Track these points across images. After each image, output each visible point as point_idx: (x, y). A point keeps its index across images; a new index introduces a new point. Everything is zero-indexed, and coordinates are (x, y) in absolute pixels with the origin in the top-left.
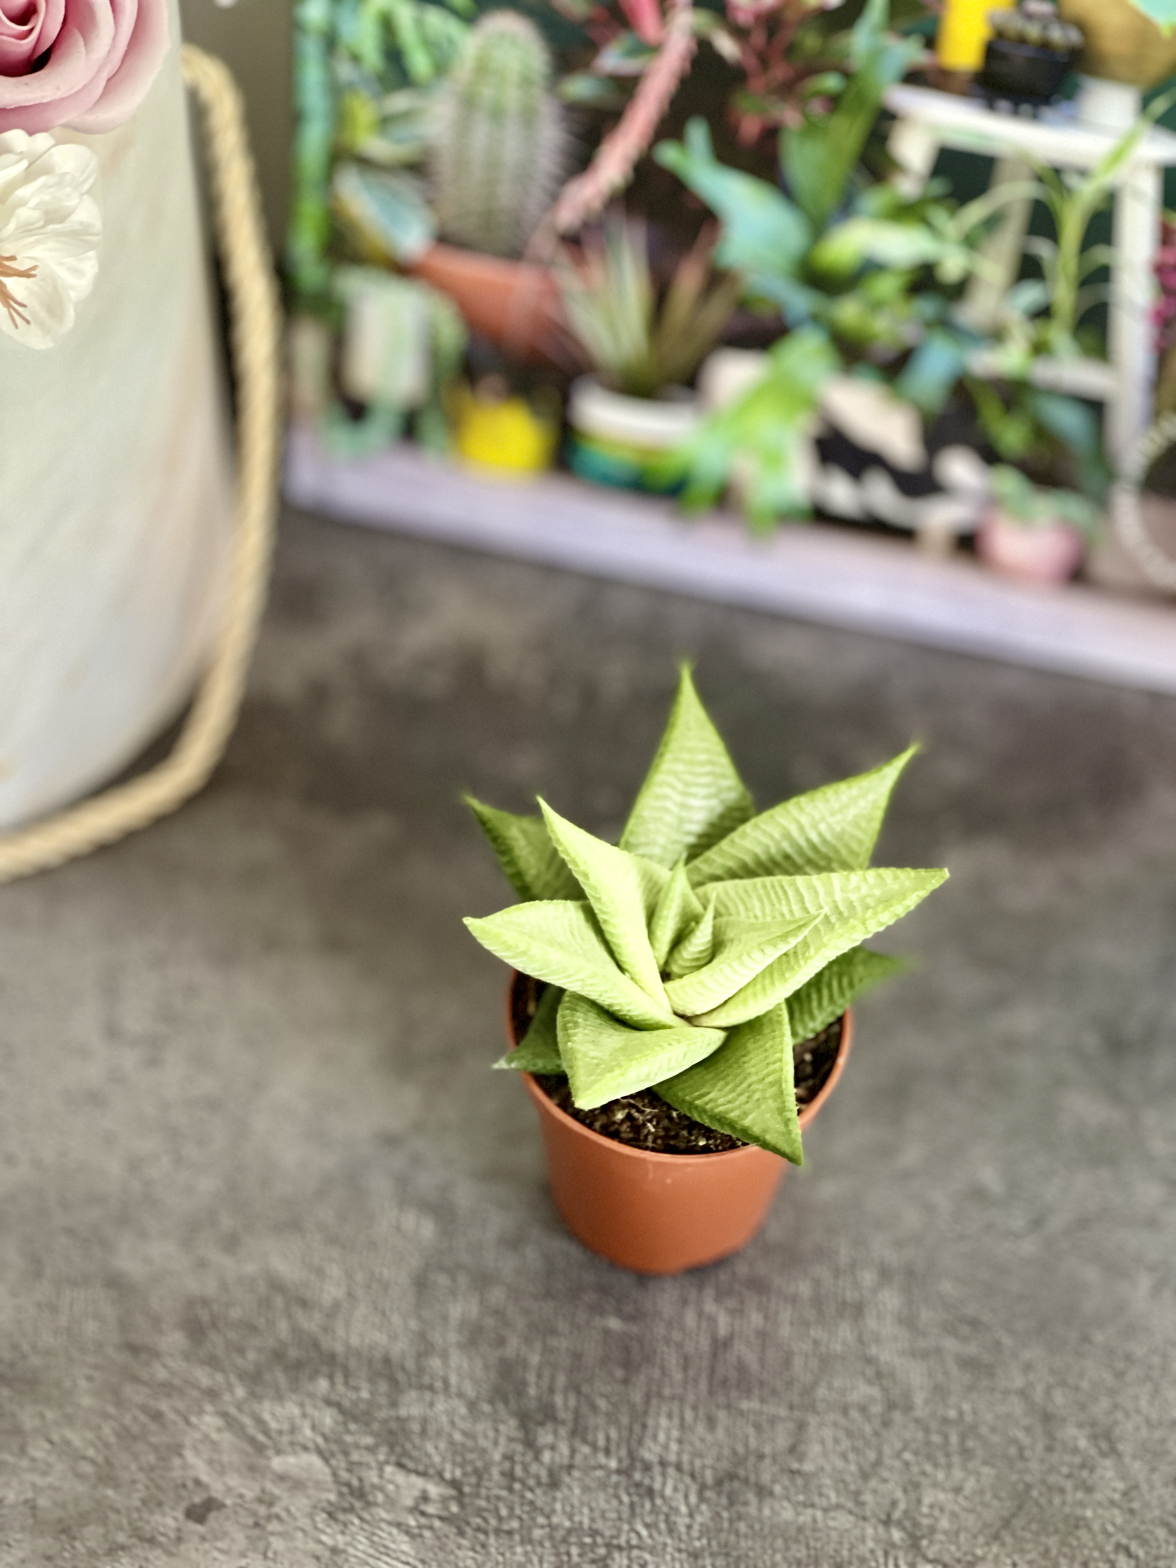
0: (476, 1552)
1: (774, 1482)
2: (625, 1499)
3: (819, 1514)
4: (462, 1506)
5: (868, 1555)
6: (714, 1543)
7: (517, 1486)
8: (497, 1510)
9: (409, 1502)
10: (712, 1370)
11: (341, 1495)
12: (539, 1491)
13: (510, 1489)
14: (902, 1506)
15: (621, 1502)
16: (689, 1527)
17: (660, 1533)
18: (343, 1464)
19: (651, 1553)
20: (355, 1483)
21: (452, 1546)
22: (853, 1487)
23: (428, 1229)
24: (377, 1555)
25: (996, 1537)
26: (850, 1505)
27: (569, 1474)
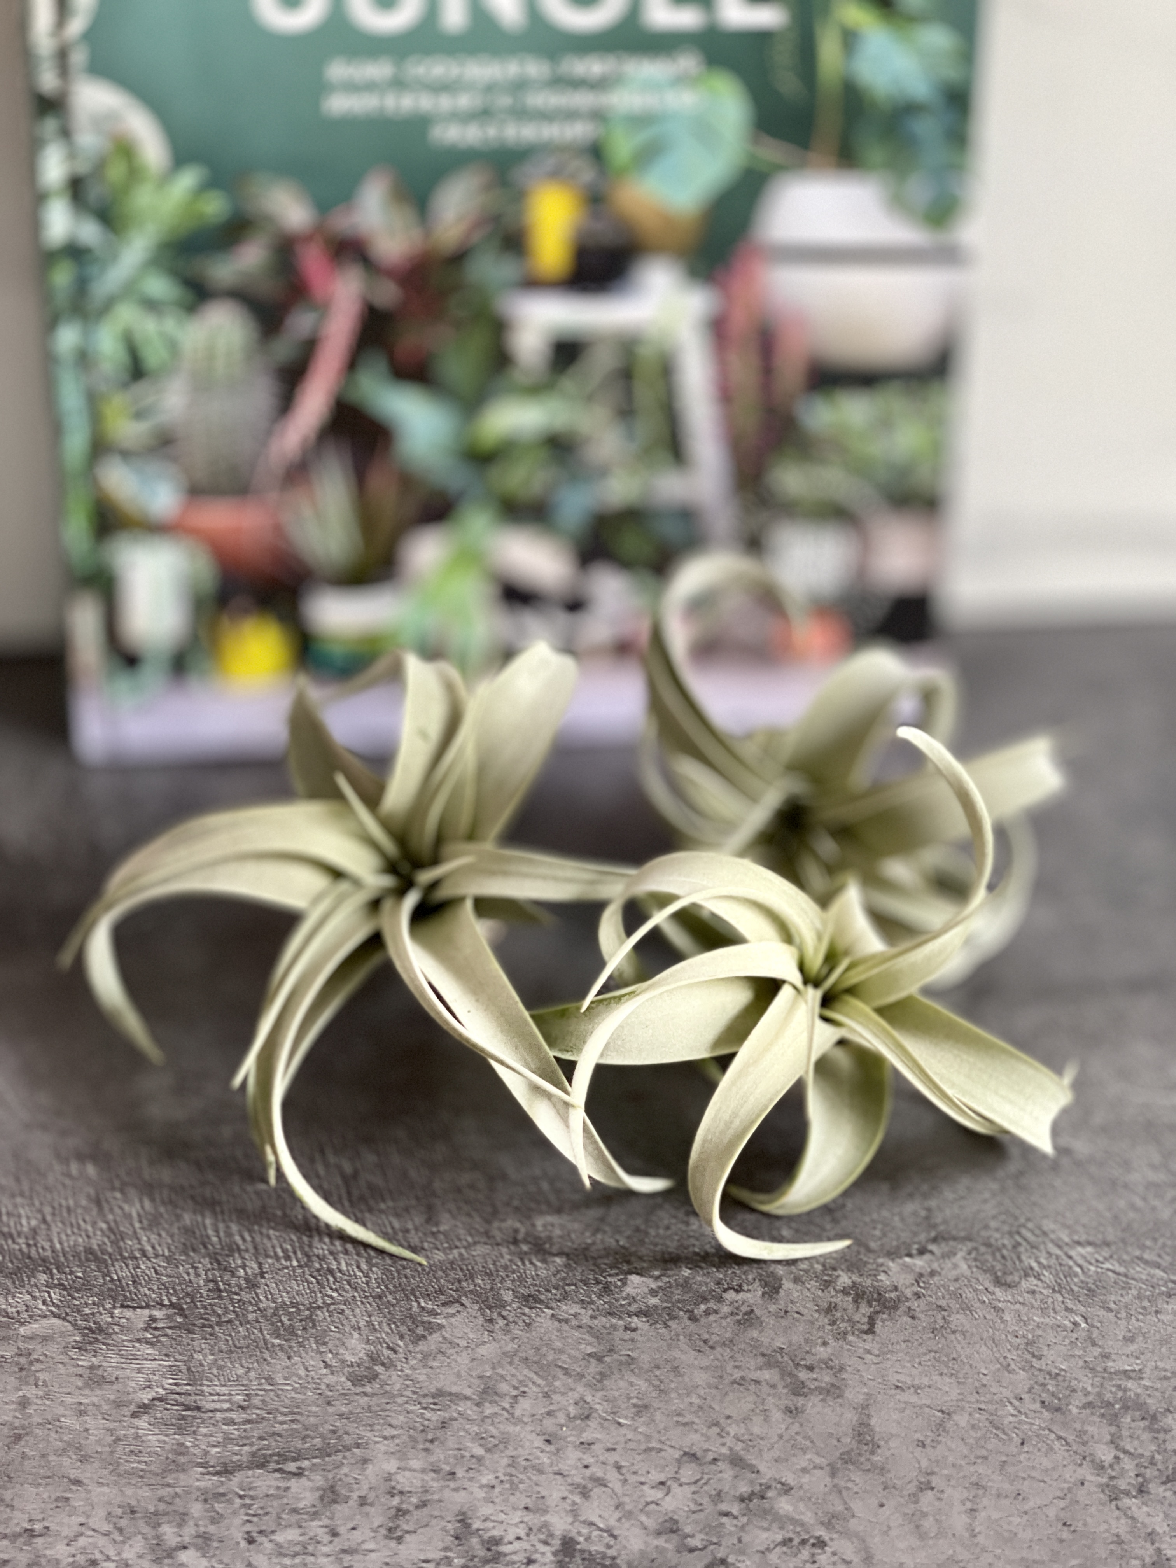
0: (206, 1339)
1: (422, 1242)
2: (313, 1279)
3: (463, 1251)
4: (185, 1316)
5: (508, 1263)
6: (391, 1287)
7: (225, 1294)
8: (214, 1311)
9: (142, 1325)
10: (349, 1193)
11: (83, 1335)
12: (242, 1293)
13: (220, 1297)
14: (523, 1230)
15: (308, 1282)
16: (367, 1283)
17: (347, 1292)
18: (79, 1318)
19: (345, 1304)
20: (93, 1325)
21: (185, 1341)
22: (482, 1230)
23: (91, 1170)
24: (128, 1361)
25: (598, 1230)
26: (484, 1239)
27: (263, 1277)
